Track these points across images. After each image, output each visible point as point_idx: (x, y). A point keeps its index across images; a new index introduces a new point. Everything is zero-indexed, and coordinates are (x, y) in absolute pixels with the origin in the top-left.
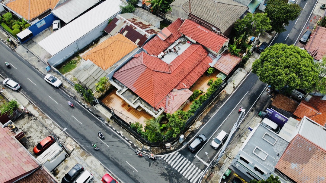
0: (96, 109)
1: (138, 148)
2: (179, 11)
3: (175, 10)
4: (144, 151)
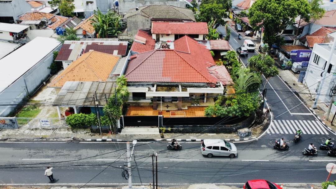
0: (126, 135)
1: (234, 140)
2: (137, 21)
3: (131, 22)
4: (245, 139)
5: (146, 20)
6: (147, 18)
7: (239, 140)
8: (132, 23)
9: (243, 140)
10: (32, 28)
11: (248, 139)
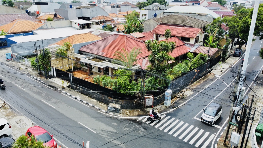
1: (101, 110)
2: (150, 24)
3: (146, 24)
4: (110, 113)
5: (156, 24)
6: (157, 23)
7: (105, 111)
8: (147, 26)
9: (108, 113)
10: (94, 24)
11: (113, 114)
